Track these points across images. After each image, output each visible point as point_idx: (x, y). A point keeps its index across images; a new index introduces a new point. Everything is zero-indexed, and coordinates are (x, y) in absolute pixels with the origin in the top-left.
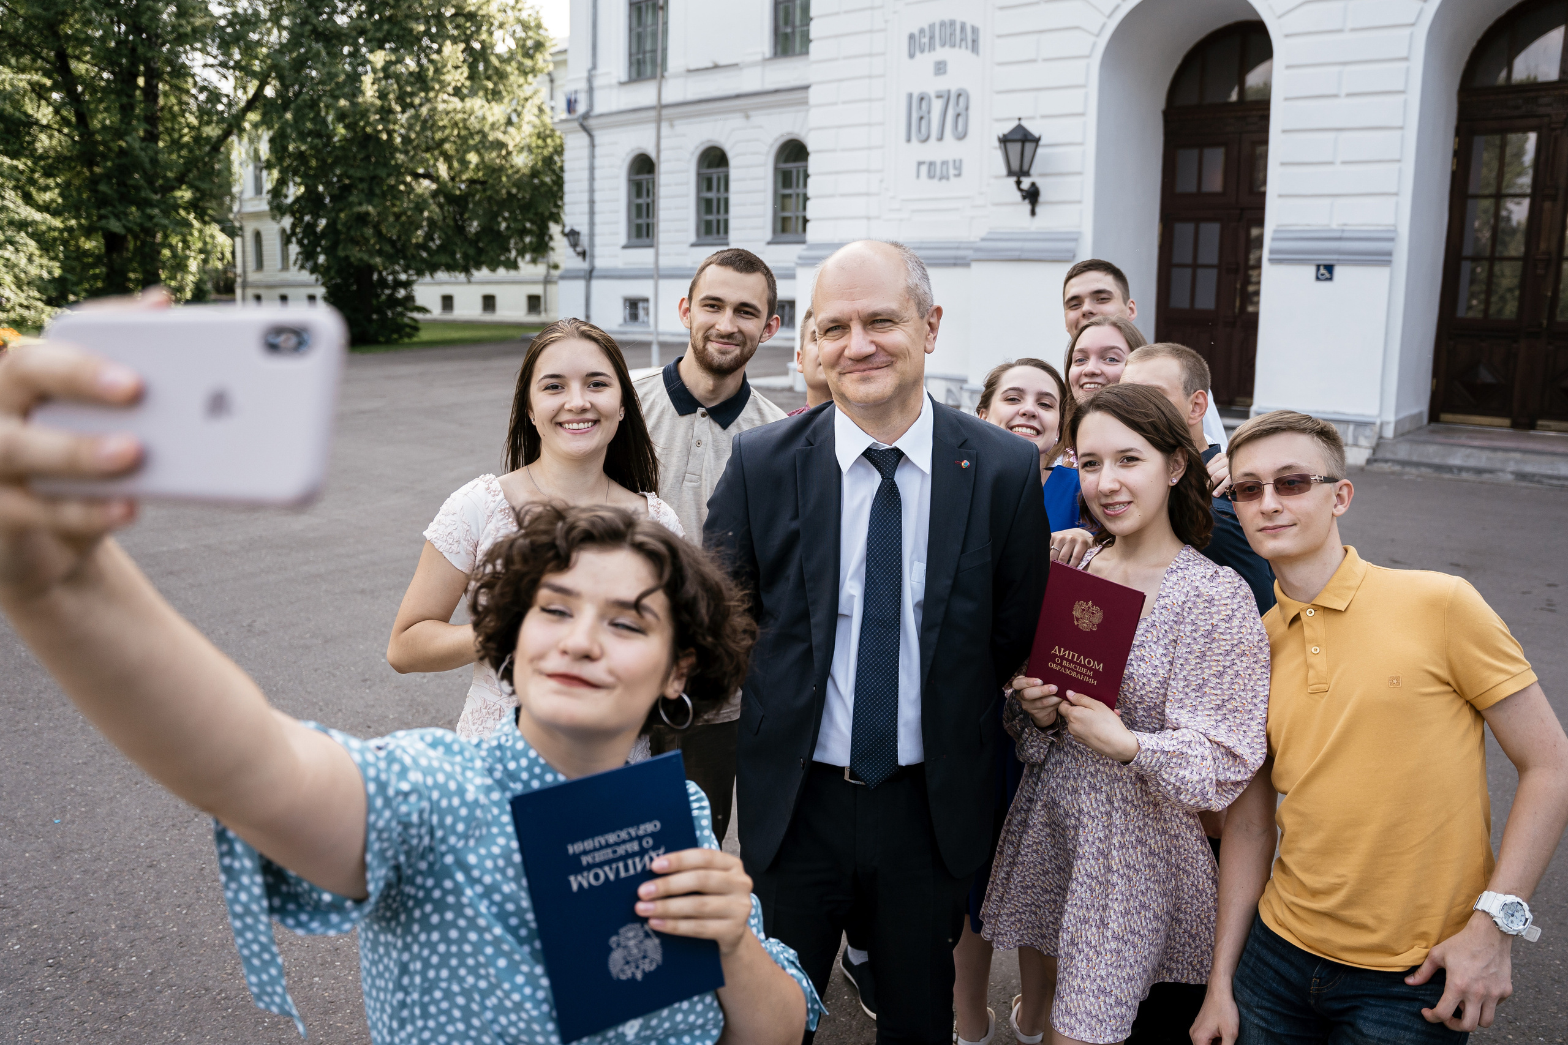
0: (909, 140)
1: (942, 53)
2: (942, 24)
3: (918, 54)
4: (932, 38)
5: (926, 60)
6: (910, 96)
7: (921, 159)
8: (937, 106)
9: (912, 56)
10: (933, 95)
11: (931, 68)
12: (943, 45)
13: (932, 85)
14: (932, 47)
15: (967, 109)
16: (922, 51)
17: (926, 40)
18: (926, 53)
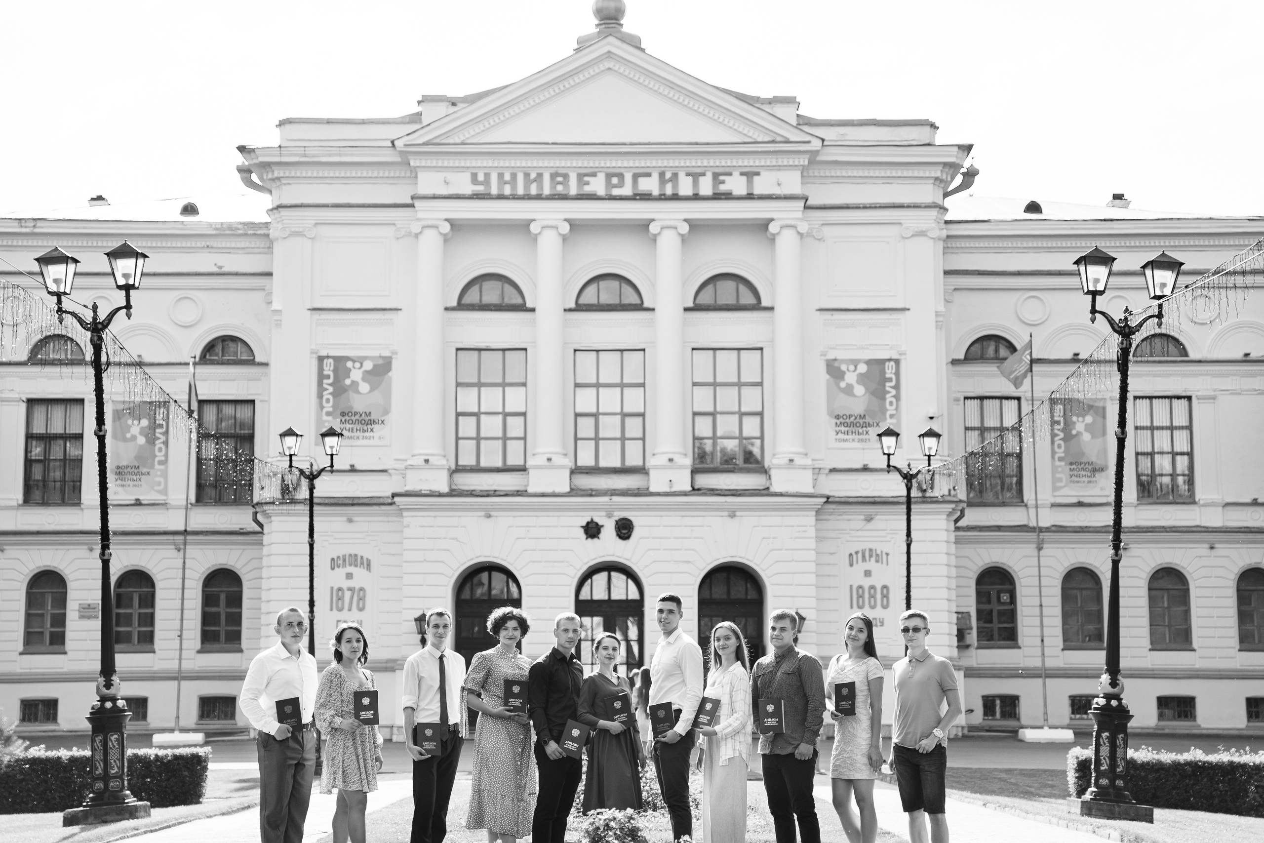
0: (331, 610)
1: (349, 569)
2: (350, 555)
3: (336, 568)
4: (344, 560)
5: (341, 572)
6: (332, 588)
7: (339, 619)
8: (348, 594)
9: (333, 569)
10: (345, 588)
11: (344, 576)
12: (350, 565)
13: (346, 584)
14: (344, 566)
15: (365, 596)
16: (339, 567)
17: (341, 562)
18: (341, 568)
